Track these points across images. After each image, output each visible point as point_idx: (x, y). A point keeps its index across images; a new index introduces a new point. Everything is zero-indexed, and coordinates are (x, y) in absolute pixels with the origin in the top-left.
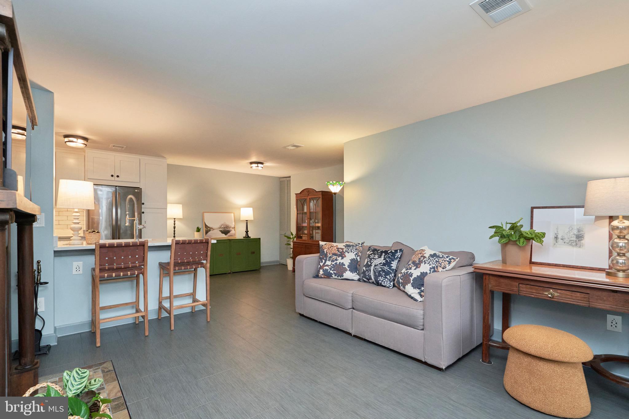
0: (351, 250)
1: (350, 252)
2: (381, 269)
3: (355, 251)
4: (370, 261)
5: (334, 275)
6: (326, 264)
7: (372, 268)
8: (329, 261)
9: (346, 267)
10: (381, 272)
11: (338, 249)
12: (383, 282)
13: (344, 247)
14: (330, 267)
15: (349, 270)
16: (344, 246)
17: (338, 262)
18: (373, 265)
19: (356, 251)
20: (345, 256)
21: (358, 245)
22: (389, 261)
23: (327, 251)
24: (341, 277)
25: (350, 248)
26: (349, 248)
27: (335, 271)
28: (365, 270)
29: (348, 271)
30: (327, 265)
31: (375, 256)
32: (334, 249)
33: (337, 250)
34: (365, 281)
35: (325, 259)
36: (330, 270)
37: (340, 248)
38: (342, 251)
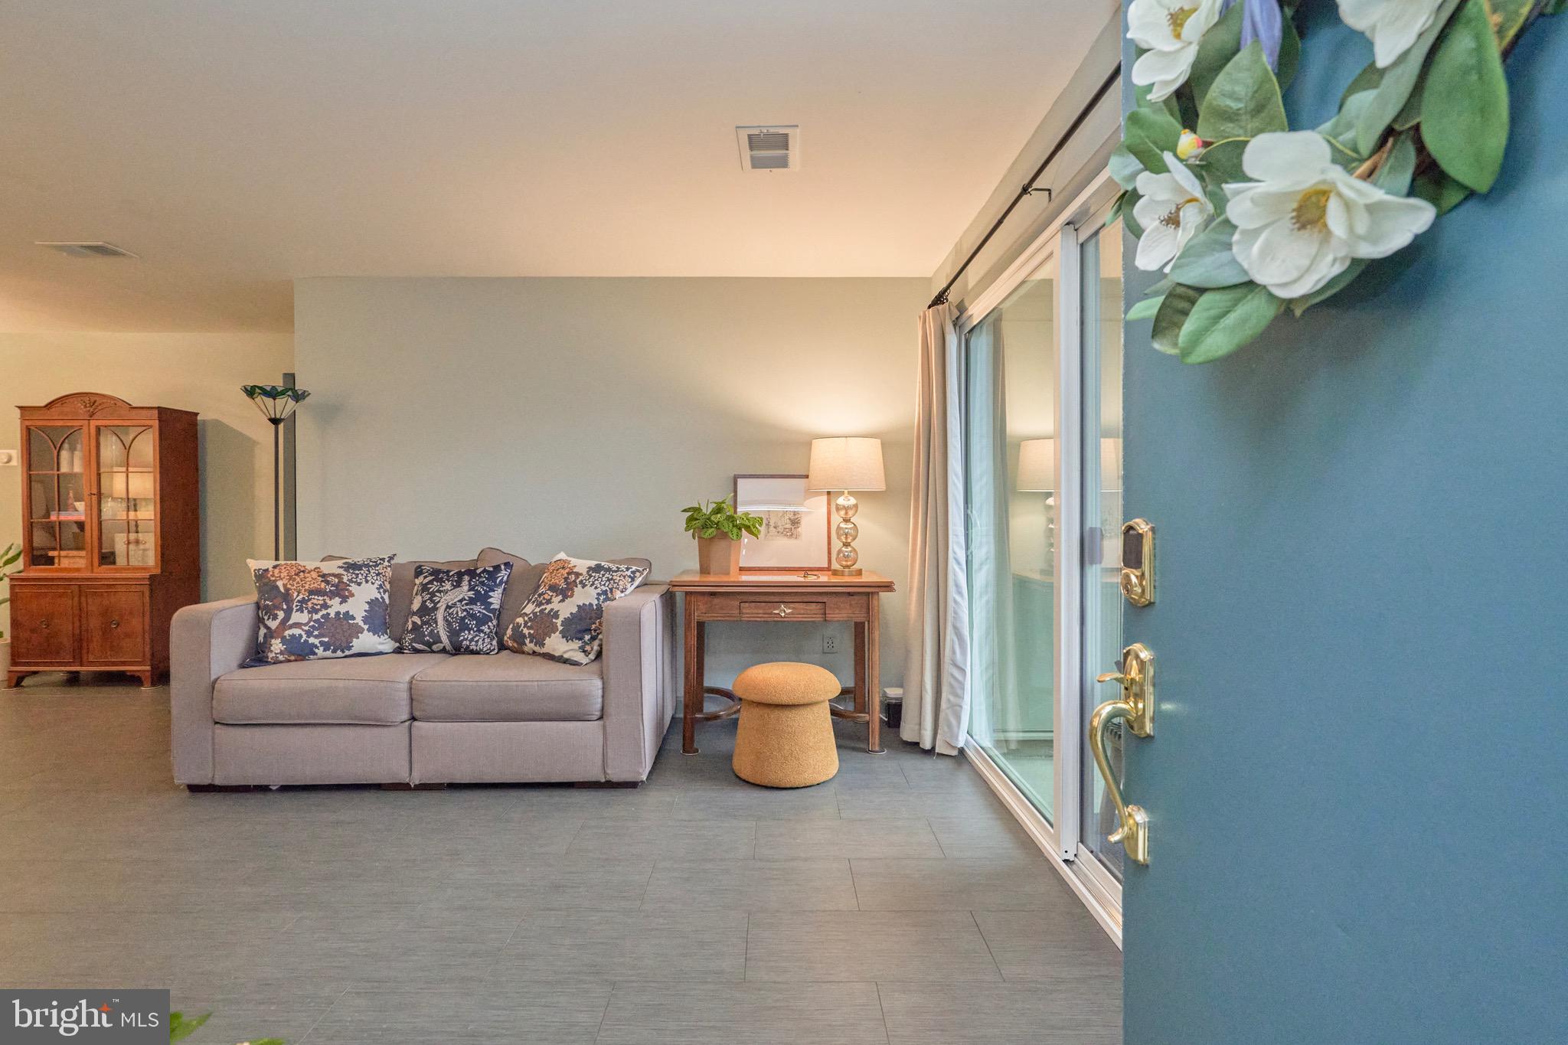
0: (366, 577)
1: (364, 582)
2: (465, 613)
3: (375, 578)
4: (430, 599)
5: (321, 649)
6: (290, 622)
7: (440, 615)
8: (302, 612)
9: (358, 623)
10: (466, 621)
11: (324, 576)
12: (473, 643)
13: (341, 571)
14: (307, 628)
15: (369, 630)
16: (339, 567)
17: (332, 612)
18: (442, 606)
19: (379, 578)
20: (352, 595)
21: (380, 563)
22: (483, 592)
23: (289, 586)
24: (343, 652)
25: (362, 572)
26: (357, 572)
27: (324, 636)
28: (419, 623)
29: (366, 632)
30: (297, 625)
31: (443, 584)
32: (310, 579)
33: (322, 581)
34: (417, 651)
35: (285, 607)
36: (308, 637)
37: (330, 575)
38: (337, 580)
